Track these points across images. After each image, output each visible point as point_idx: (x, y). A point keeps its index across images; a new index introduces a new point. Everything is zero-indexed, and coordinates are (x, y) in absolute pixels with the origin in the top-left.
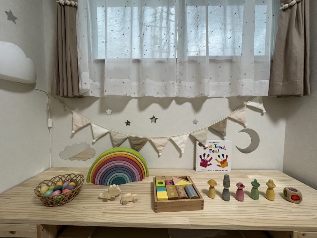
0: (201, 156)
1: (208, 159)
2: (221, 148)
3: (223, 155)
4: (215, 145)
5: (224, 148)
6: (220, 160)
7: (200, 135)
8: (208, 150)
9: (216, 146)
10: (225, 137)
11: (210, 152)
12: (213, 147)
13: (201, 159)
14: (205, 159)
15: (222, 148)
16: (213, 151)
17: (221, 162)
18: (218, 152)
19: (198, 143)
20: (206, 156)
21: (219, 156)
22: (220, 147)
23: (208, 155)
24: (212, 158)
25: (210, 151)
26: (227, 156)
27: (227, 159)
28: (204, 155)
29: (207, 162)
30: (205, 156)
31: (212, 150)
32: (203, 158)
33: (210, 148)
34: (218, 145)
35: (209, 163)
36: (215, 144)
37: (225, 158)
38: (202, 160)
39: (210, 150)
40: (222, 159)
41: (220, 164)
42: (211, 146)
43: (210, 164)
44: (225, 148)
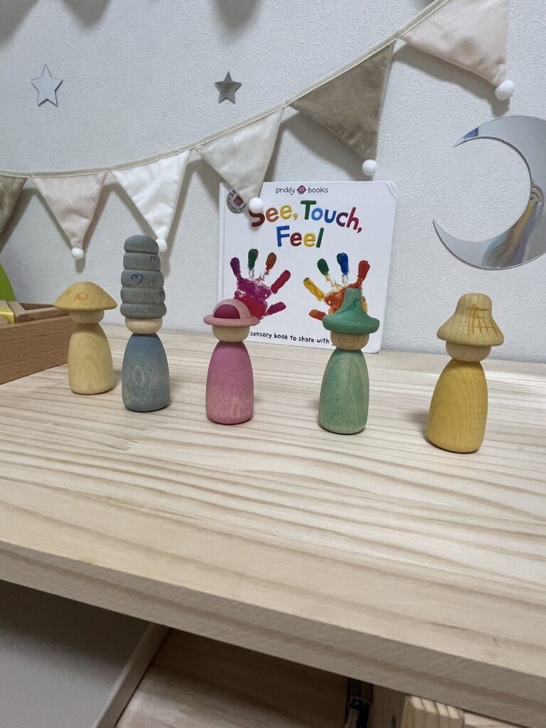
0: (235, 264)
1: (269, 282)
2: (336, 218)
3: (343, 260)
4: (308, 204)
5: (352, 219)
6: (327, 289)
7: (233, 152)
8: (268, 228)
9: (312, 207)
10: (369, 165)
11: (280, 245)
12: (296, 217)
13: (235, 280)
14: (256, 277)
15: (344, 220)
16: (296, 239)
17: (332, 300)
18: (318, 245)
19: (224, 192)
20: (261, 262)
21: (323, 266)
22: (330, 217)
23: (271, 260)
24: (286, 276)
25: (280, 237)
26: (364, 268)
27: (365, 284)
28: (253, 255)
29: (265, 292)
30: (257, 262)
31: (290, 232)
32: (245, 273)
33: (281, 222)
34: (323, 202)
35: (271, 301)
36: (307, 196)
37: (353, 277)
38: (242, 283)
39: (279, 229)
40: (336, 280)
41: (325, 308)
42: (287, 209)
43: (279, 307)
44: (357, 221)
